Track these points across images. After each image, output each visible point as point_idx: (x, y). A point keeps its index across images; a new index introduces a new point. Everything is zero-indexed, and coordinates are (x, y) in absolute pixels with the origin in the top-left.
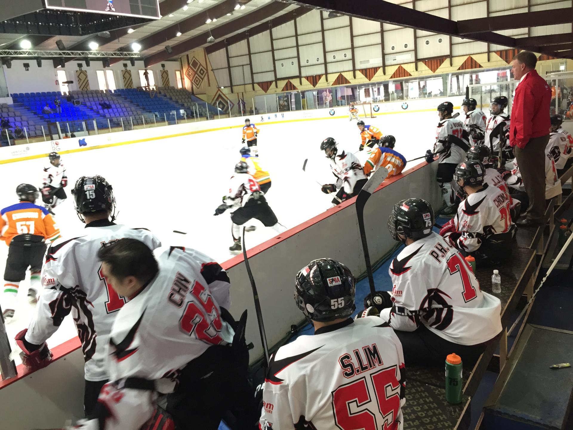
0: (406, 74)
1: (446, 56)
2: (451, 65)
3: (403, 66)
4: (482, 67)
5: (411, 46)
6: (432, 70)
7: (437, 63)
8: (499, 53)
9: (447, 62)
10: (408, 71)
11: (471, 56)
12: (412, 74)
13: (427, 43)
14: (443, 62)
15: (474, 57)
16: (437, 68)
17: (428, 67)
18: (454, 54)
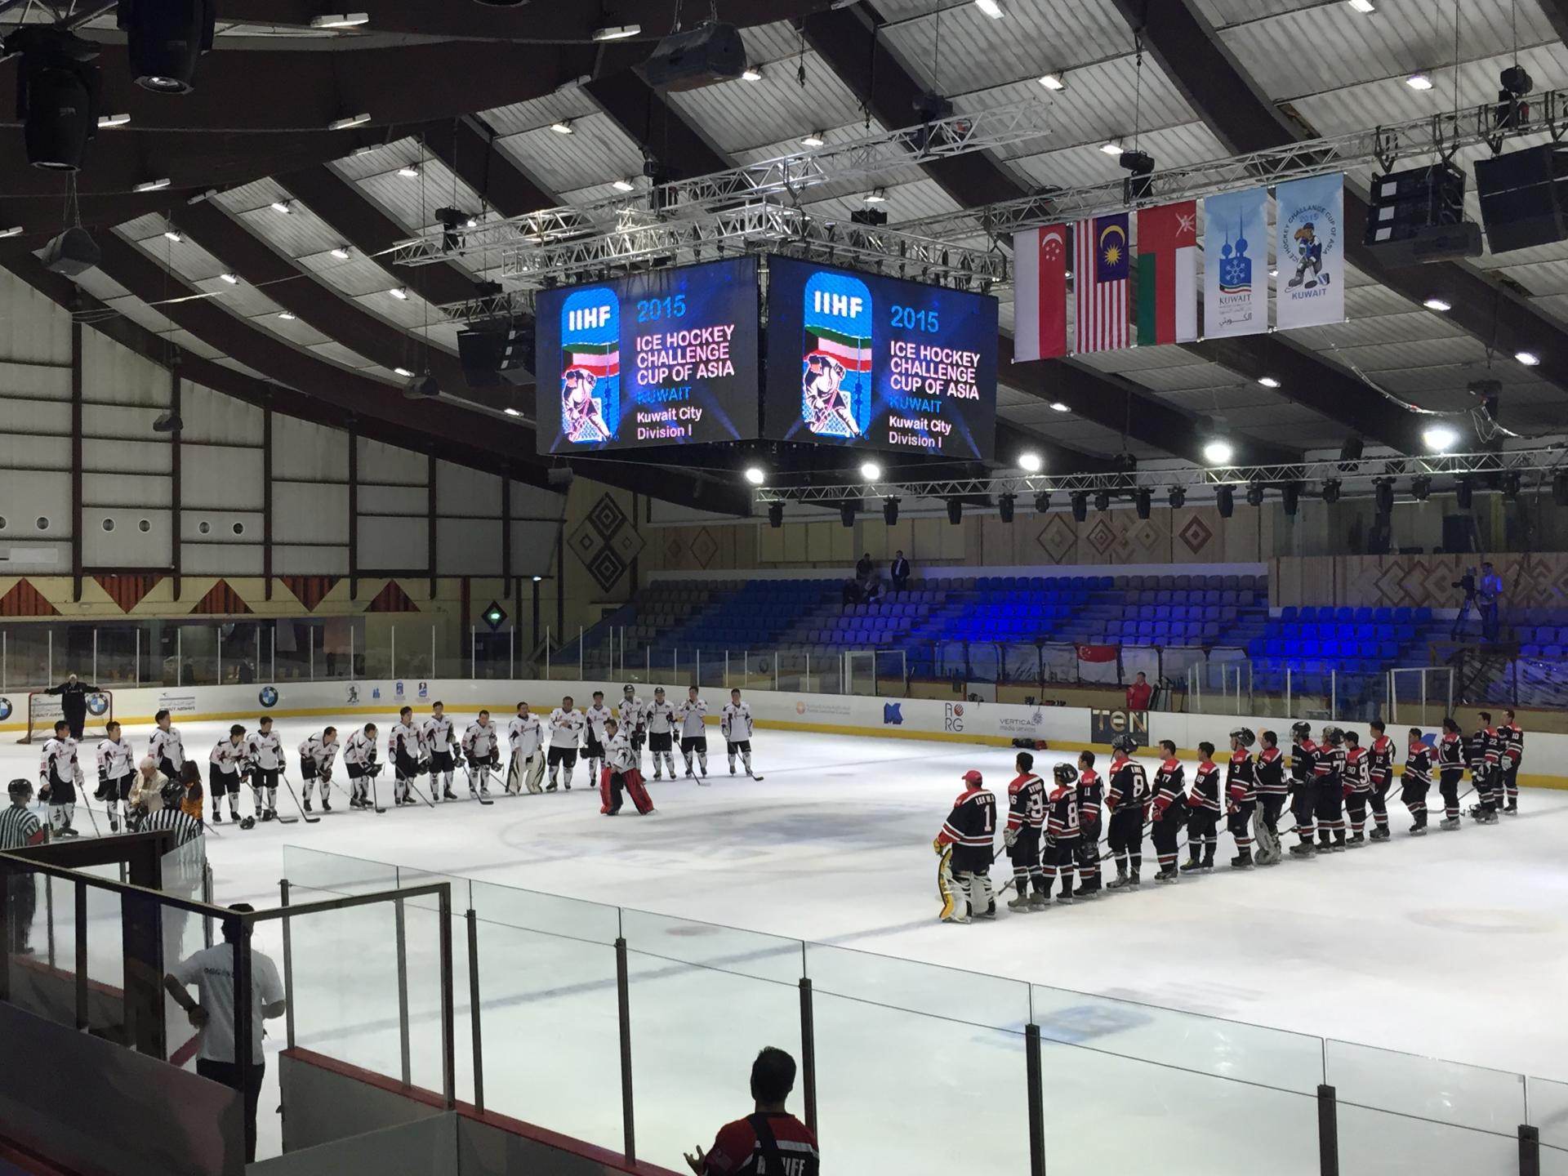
0: (40, 608)
1: (162, 572)
2: (177, 595)
3: (32, 581)
4: (252, 612)
5: (60, 525)
6: (120, 605)
7: (137, 586)
8: (290, 581)
9: (164, 586)
10: (50, 599)
11: (227, 580)
12: (58, 607)
13: (108, 525)
14: (153, 586)
15: (233, 584)
16: (137, 601)
17: (112, 595)
18: (184, 569)
